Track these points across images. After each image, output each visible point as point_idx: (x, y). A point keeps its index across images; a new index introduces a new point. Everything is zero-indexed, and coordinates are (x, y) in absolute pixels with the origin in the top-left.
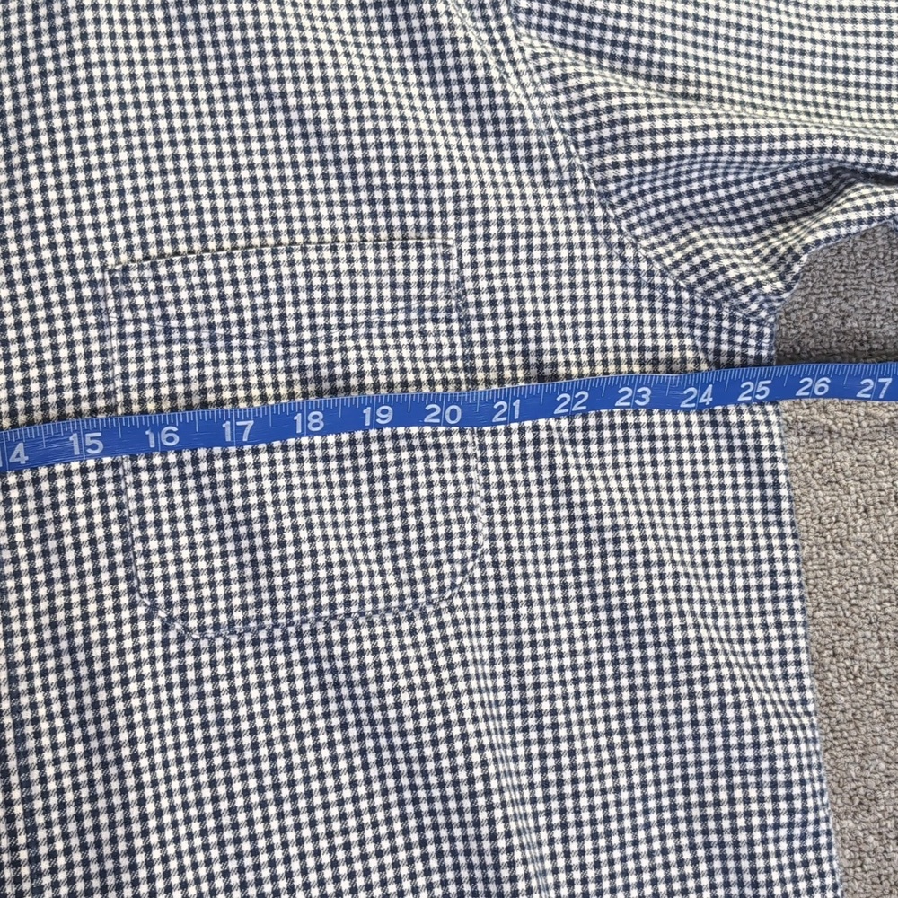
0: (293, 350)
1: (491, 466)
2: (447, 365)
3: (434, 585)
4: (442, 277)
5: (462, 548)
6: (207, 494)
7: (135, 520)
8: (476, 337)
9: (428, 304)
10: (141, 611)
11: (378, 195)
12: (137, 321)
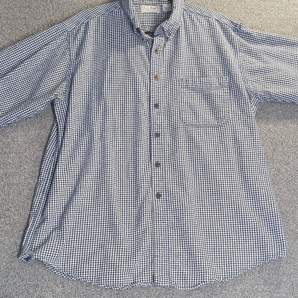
0: (204, 91)
1: (233, 107)
2: (227, 93)
3: (222, 123)
4: (226, 82)
5: (227, 118)
6: (191, 108)
7: (181, 110)
8: (231, 90)
9: (224, 85)
10: (181, 121)
11: (218, 71)
12: (183, 85)
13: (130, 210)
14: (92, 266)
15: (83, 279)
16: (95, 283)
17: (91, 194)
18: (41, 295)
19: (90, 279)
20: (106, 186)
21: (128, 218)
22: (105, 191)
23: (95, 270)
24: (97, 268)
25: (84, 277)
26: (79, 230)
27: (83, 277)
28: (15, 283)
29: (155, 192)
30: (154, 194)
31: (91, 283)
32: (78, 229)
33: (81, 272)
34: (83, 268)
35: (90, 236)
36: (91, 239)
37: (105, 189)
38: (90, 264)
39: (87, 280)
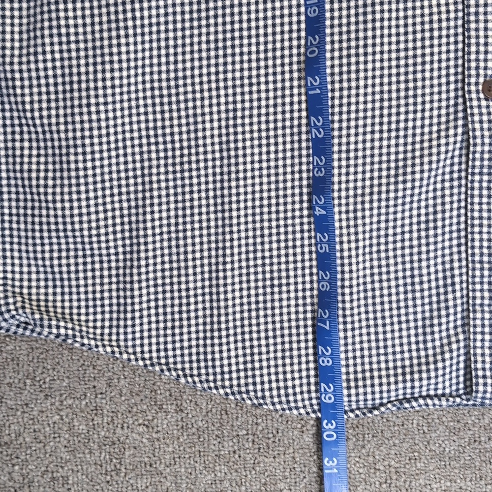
13: (377, 144)
14: (256, 350)
15: (233, 394)
16: (273, 404)
17: (223, 100)
18: (115, 439)
19: (255, 391)
20: (279, 69)
21: (368, 175)
22: (275, 90)
23: (268, 360)
24: (272, 355)
25: (236, 389)
26: (197, 233)
27: (231, 386)
28: (27, 405)
29: (478, 75)
30: (477, 84)
31: (260, 405)
32: (193, 230)
33: (223, 373)
34: (229, 358)
35: (236, 251)
36: (240, 261)
37: (275, 82)
38: (248, 344)
39: (245, 396)
